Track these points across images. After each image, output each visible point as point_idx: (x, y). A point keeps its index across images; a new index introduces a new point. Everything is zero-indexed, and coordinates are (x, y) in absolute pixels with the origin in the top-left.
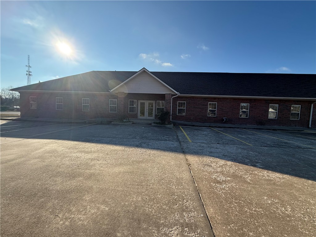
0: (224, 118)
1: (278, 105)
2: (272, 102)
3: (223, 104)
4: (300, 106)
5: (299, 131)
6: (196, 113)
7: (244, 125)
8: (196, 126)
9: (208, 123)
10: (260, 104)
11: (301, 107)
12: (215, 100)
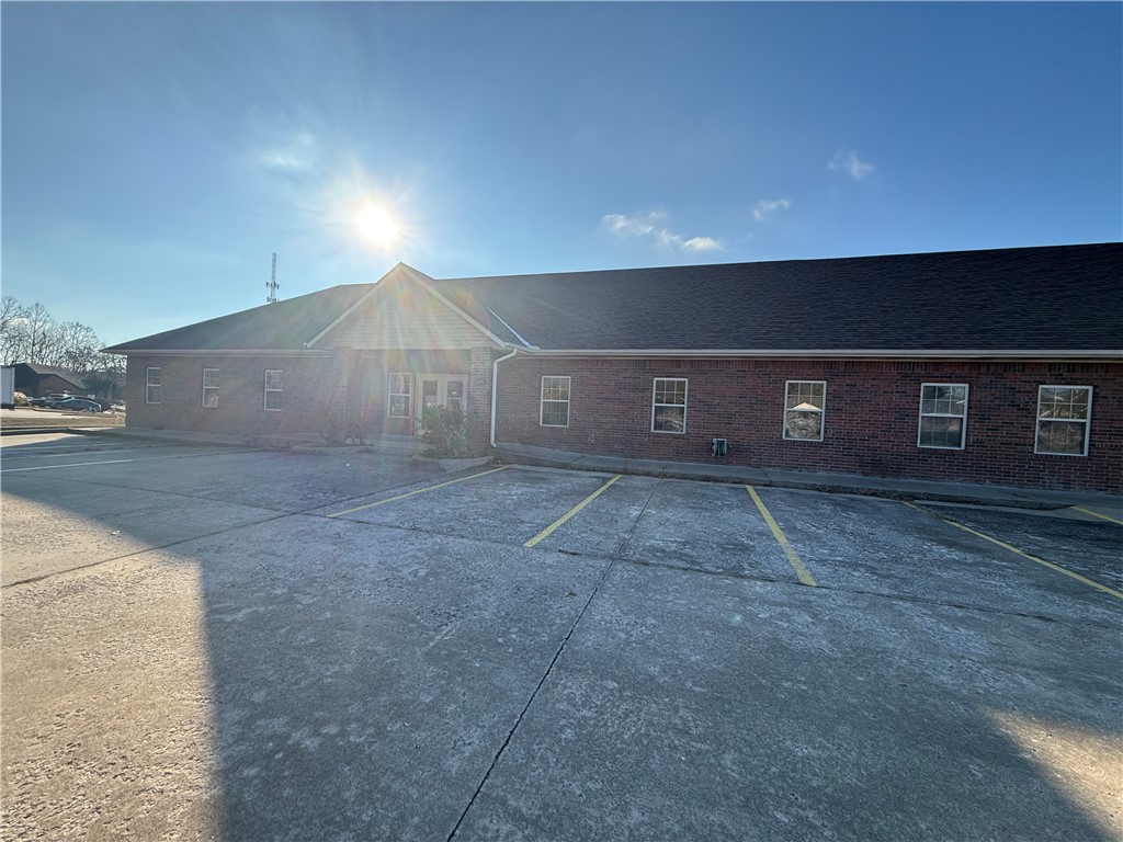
0: (715, 440)
1: (967, 386)
2: (936, 374)
3: (710, 386)
4: (1090, 388)
5: (1041, 507)
6: (604, 420)
7: (804, 472)
8: (572, 469)
9: (654, 459)
10: (874, 382)
11: (1095, 394)
12: (681, 370)
